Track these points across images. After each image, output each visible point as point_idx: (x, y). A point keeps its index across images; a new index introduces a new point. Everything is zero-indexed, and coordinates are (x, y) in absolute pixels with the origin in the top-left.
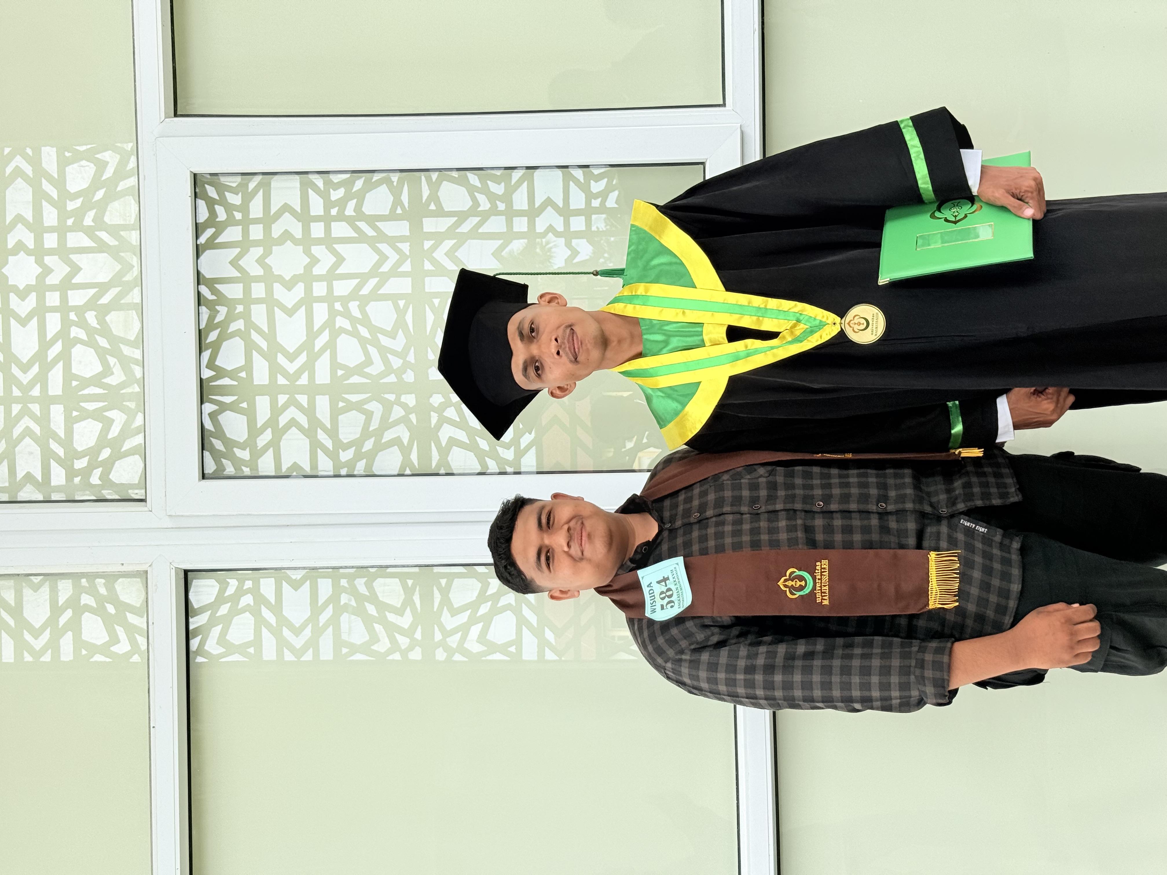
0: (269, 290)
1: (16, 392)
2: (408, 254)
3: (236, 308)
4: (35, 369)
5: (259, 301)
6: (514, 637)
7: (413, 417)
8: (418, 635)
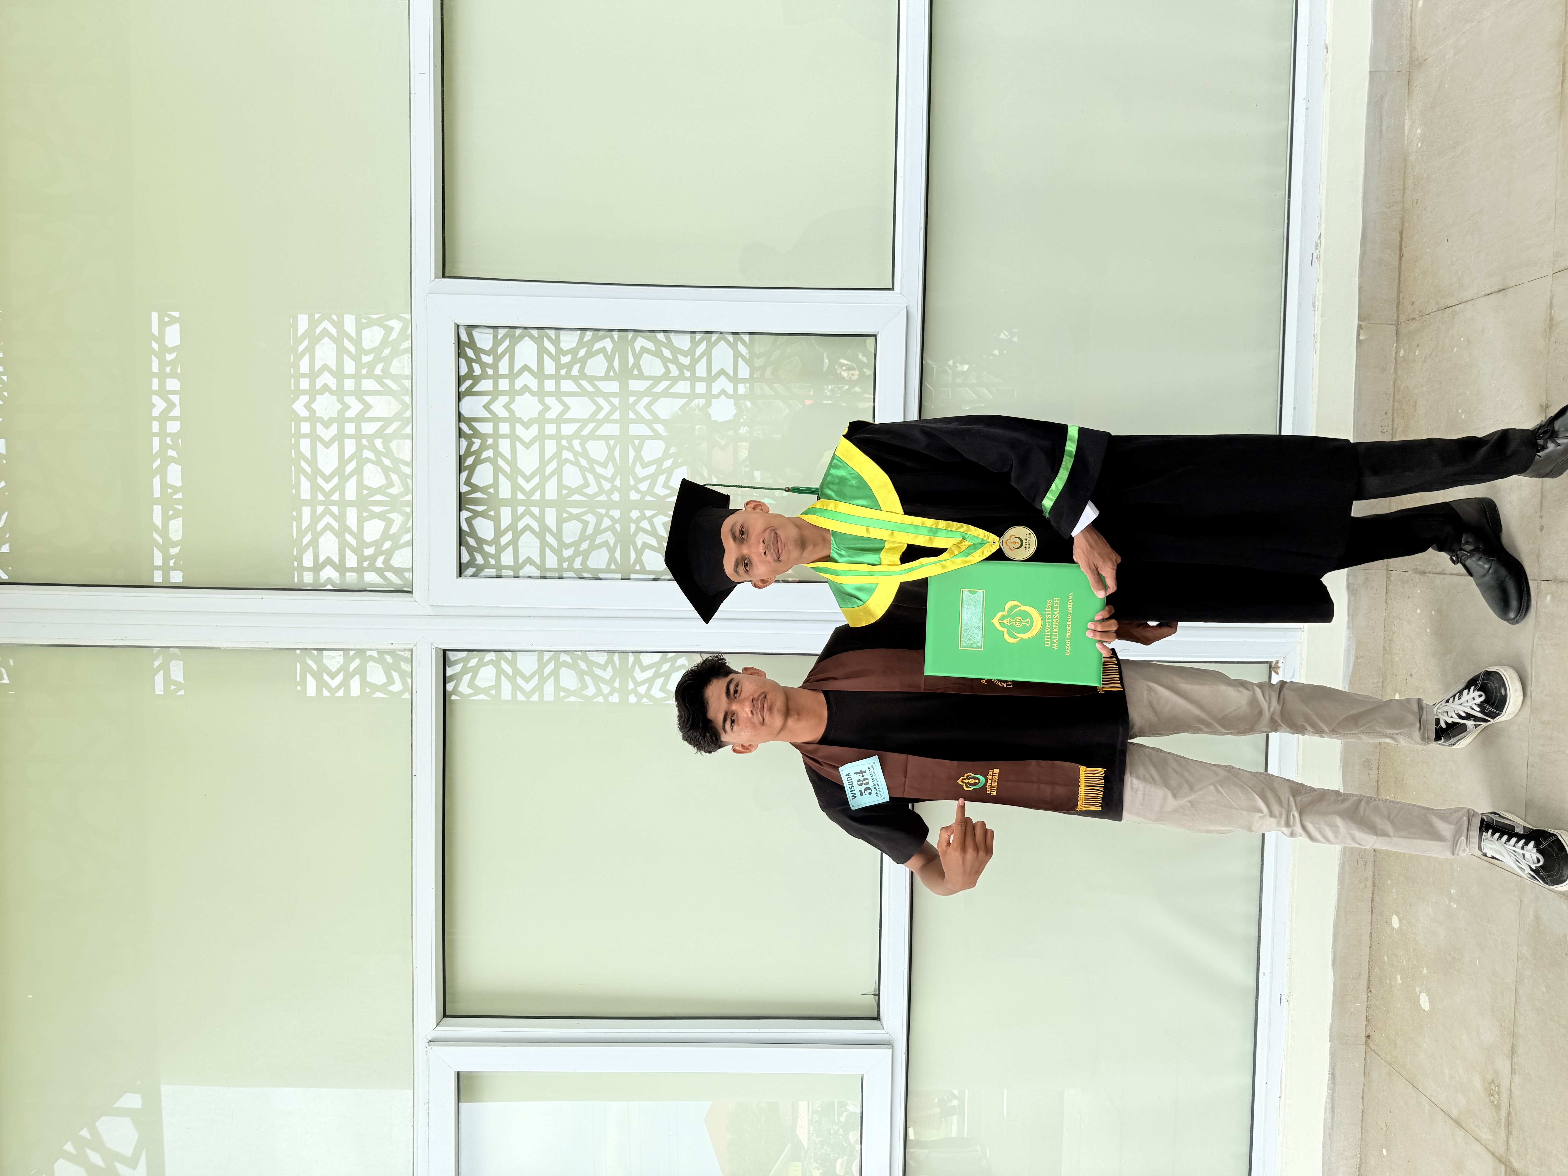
0: (513, 429)
1: (320, 497)
3: (487, 441)
4: (335, 480)
5: (505, 436)
7: (618, 526)
8: (617, 684)
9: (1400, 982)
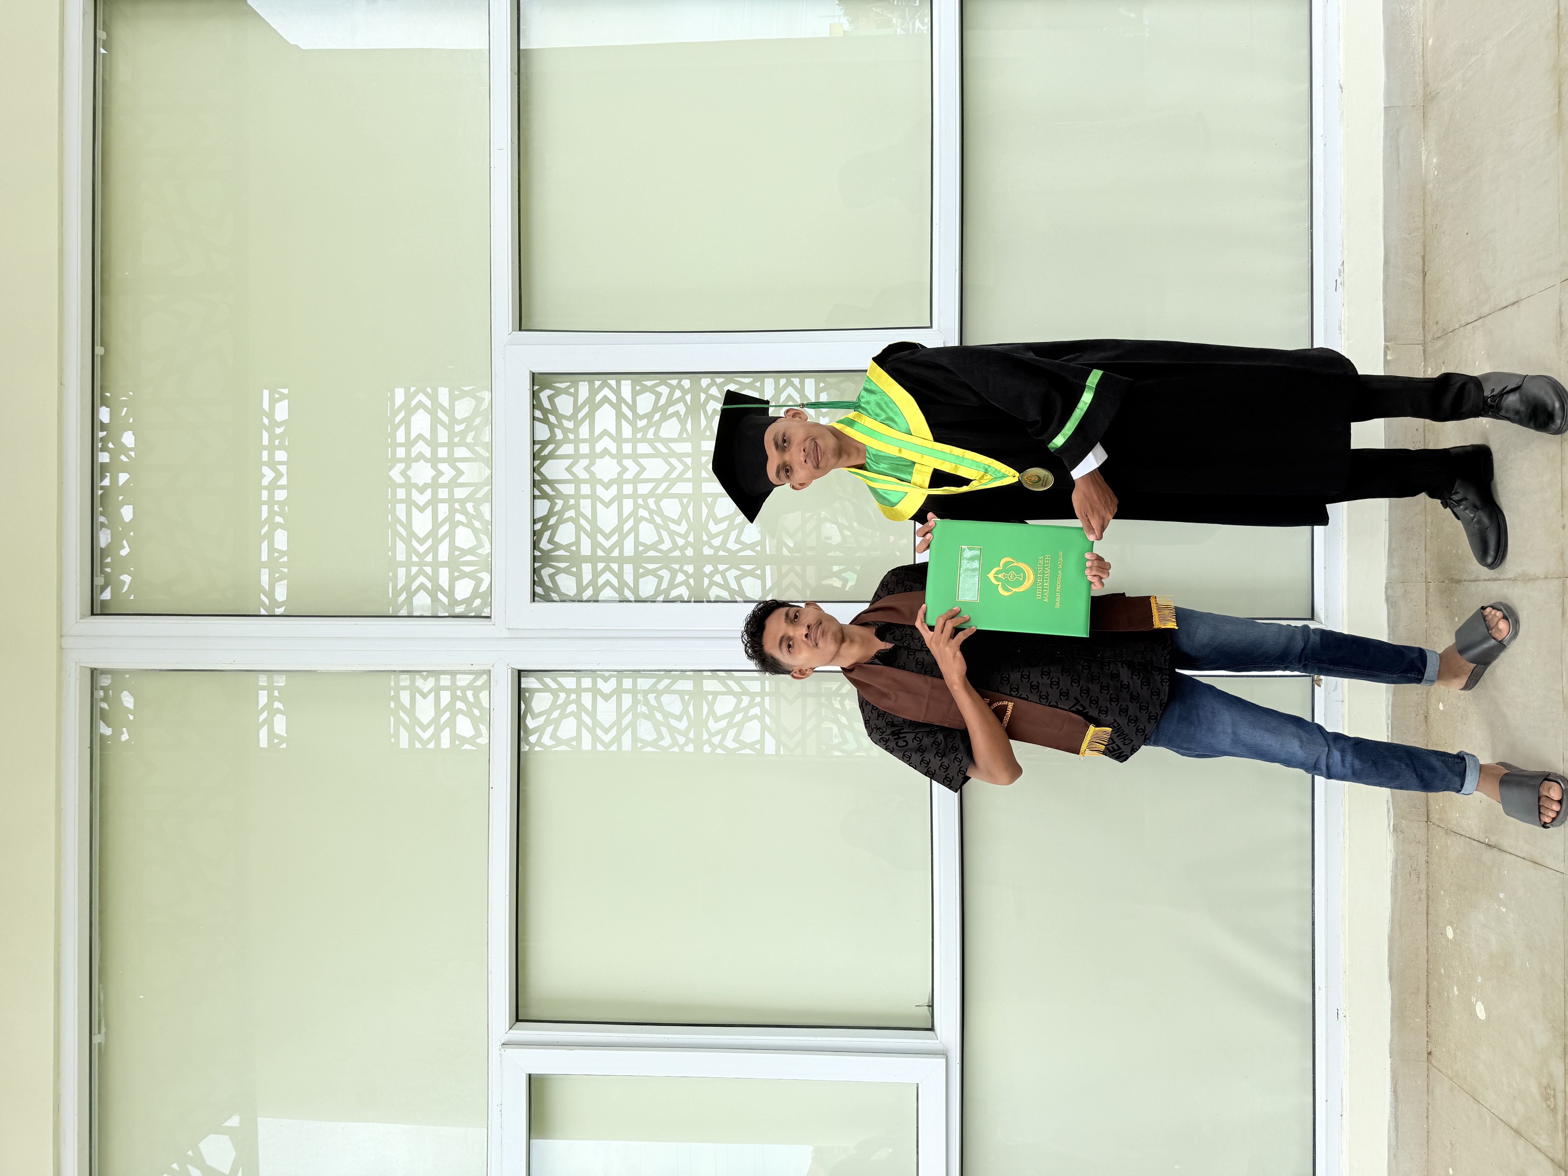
0: (593, 490)
1: (415, 559)
2: (690, 465)
3: (569, 501)
4: (429, 543)
5: (586, 497)
6: (759, 738)
7: (691, 581)
8: (691, 735)
9: (1457, 993)
